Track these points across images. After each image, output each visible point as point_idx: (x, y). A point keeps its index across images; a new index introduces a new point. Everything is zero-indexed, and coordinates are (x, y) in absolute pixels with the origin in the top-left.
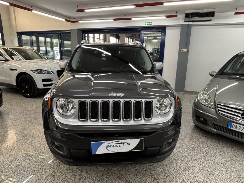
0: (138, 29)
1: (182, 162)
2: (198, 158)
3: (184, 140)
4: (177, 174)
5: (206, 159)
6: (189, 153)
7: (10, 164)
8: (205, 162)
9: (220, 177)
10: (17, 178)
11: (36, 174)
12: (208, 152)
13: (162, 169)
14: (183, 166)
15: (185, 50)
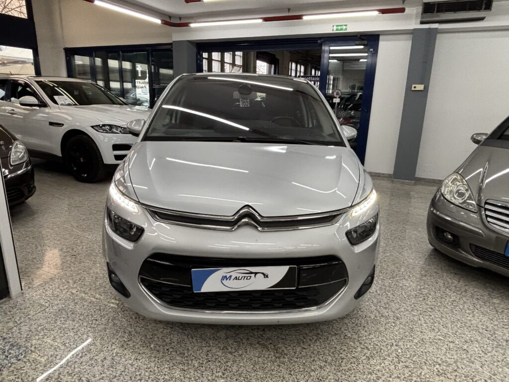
0: (318, 40)
1: (398, 323)
2: (433, 316)
3: (406, 277)
4: (385, 344)
5: (453, 318)
6: (416, 304)
7: (47, 305)
8: (449, 325)
9: (480, 357)
10: (59, 332)
11: (96, 326)
12: (457, 306)
13: (354, 334)
14: (400, 330)
15: (420, 87)
